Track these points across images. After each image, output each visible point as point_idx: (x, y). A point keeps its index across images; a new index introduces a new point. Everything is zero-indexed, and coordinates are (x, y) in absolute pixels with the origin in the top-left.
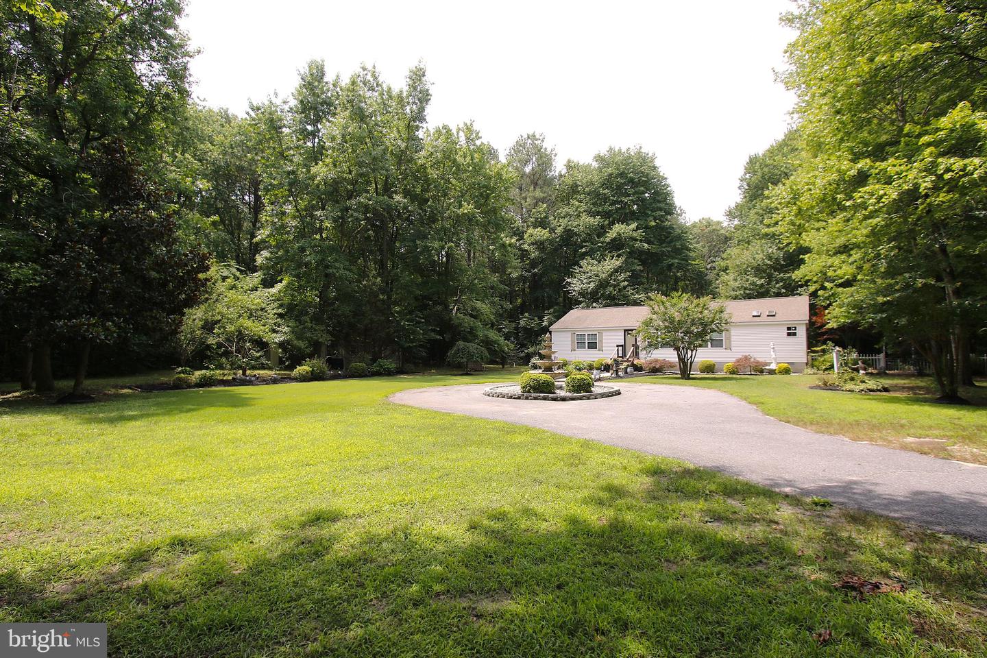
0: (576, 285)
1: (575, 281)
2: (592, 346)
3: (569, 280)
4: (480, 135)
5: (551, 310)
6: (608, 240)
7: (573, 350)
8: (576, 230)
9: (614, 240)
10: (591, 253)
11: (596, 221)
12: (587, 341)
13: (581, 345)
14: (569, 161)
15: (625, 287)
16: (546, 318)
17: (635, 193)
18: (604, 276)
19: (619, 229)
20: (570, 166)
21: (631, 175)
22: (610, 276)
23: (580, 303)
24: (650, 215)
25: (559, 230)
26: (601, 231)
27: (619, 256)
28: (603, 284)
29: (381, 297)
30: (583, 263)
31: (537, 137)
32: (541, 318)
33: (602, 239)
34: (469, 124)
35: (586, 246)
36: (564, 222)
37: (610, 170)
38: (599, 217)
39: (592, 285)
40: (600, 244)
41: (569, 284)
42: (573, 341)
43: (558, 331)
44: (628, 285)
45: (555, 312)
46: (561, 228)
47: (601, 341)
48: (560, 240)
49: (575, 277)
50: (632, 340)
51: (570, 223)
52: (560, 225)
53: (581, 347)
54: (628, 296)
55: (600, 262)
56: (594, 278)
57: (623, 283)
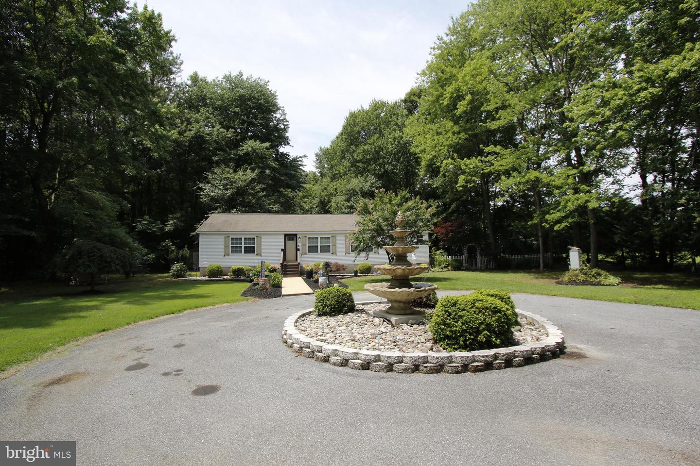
0: (209, 190)
1: (207, 187)
2: (250, 250)
3: (201, 185)
5: (179, 215)
6: (241, 153)
7: (227, 255)
8: (208, 138)
9: (248, 153)
10: (226, 162)
11: (230, 134)
12: (243, 246)
13: (236, 250)
14: (196, 74)
15: (261, 197)
16: (171, 222)
18: (243, 184)
19: (252, 145)
21: (262, 101)
22: (247, 185)
23: (216, 209)
25: (189, 134)
26: (235, 144)
28: (241, 192)
30: (217, 170)
32: (164, 222)
33: (235, 151)
35: (220, 154)
36: (195, 127)
37: (242, 92)
39: (229, 193)
40: (233, 156)
41: (201, 189)
42: (226, 246)
43: (208, 234)
44: (263, 196)
45: (182, 216)
46: (192, 133)
47: (260, 245)
48: (189, 145)
49: (208, 182)
50: (291, 244)
51: (202, 130)
52: (190, 130)
53: (236, 252)
54: (265, 205)
55: (235, 171)
56: (232, 185)
57: (260, 194)
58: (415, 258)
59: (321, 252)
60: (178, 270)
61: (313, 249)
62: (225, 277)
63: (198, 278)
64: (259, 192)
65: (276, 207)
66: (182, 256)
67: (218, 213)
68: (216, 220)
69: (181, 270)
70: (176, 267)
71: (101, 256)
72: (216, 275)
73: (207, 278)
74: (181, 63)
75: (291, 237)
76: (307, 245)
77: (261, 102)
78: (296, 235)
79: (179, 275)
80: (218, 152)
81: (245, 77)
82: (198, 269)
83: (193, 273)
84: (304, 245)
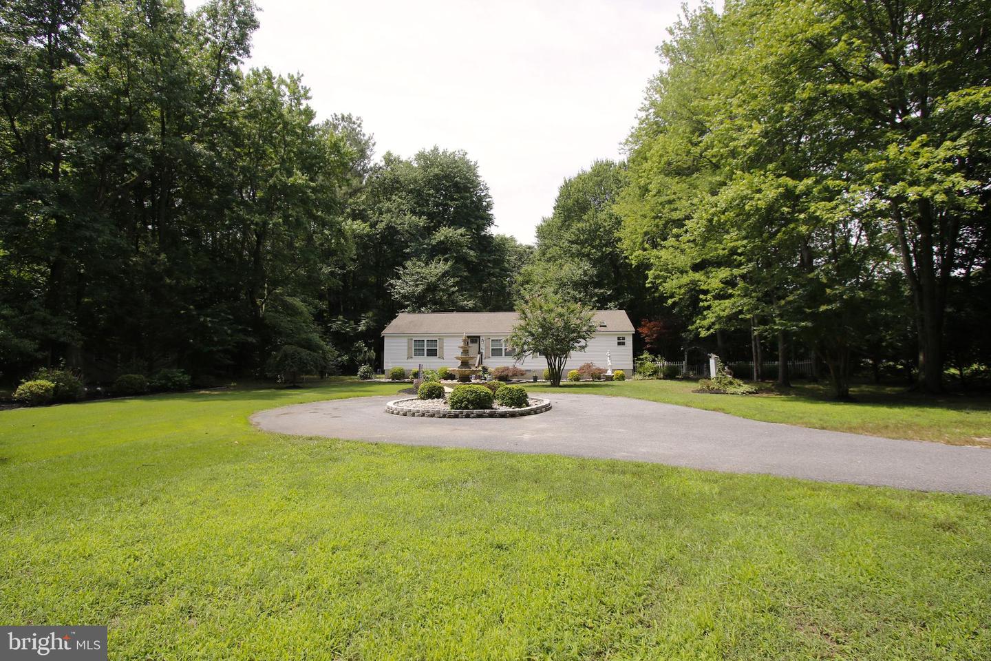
0: (401, 287)
1: (399, 282)
2: (432, 353)
3: (392, 281)
4: (309, 95)
5: (370, 314)
6: (434, 242)
7: (410, 357)
8: (399, 228)
9: (441, 242)
10: (417, 254)
11: (422, 221)
12: (426, 348)
13: (419, 352)
14: (389, 154)
15: (453, 293)
16: (364, 322)
17: (462, 198)
18: (434, 279)
19: (445, 233)
20: (389, 159)
21: (458, 179)
22: (439, 280)
23: (406, 307)
24: (473, 223)
25: (381, 226)
26: (428, 231)
27: (446, 260)
28: (432, 288)
29: (168, 281)
30: (408, 264)
31: (354, 119)
32: (357, 322)
33: (427, 241)
34: (296, 77)
35: (412, 245)
36: (386, 218)
37: (436, 171)
38: (425, 217)
39: (420, 289)
40: (425, 246)
41: (391, 285)
42: (409, 348)
43: (392, 336)
44: (457, 291)
45: (374, 316)
46: (383, 224)
47: (442, 348)
48: (381, 237)
49: (399, 279)
50: (473, 347)
51: (393, 220)
52: (382, 221)
53: (419, 355)
54: (457, 301)
55: (427, 264)
56: (422, 281)
57: (452, 289)
58: (610, 364)
59: (505, 355)
60: (365, 372)
61: (496, 352)
62: (406, 380)
63: (383, 380)
64: (451, 287)
65: (470, 304)
66: (369, 358)
67: (409, 312)
68: (403, 320)
69: (367, 372)
70: (363, 369)
71: (300, 358)
72: (398, 377)
73: (390, 380)
74: (374, 145)
75: (475, 339)
76: (491, 348)
77: (456, 181)
78: (479, 337)
79: (365, 377)
80: (409, 244)
81: (441, 151)
82: (383, 372)
83: (378, 376)
84: (487, 348)
